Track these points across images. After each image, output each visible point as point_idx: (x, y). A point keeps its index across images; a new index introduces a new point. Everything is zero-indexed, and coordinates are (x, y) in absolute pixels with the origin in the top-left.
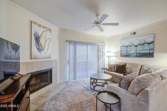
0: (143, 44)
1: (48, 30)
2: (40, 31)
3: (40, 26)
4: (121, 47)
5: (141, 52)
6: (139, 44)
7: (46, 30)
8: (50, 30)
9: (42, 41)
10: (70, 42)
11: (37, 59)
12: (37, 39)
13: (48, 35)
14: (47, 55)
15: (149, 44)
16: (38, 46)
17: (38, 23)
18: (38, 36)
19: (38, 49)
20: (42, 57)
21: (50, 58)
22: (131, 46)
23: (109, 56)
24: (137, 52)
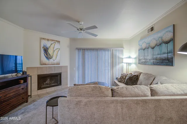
0: (160, 44)
1: (56, 42)
2: (48, 44)
3: (48, 40)
4: (139, 50)
5: (159, 56)
6: (156, 45)
7: (54, 42)
8: (59, 42)
9: (50, 51)
10: (79, 49)
11: (46, 64)
12: (46, 50)
13: (57, 46)
14: (55, 62)
15: (167, 43)
16: (47, 55)
17: (47, 38)
18: (47, 48)
19: (47, 58)
20: (51, 63)
21: (59, 64)
22: (148, 48)
23: (127, 63)
24: (155, 57)
